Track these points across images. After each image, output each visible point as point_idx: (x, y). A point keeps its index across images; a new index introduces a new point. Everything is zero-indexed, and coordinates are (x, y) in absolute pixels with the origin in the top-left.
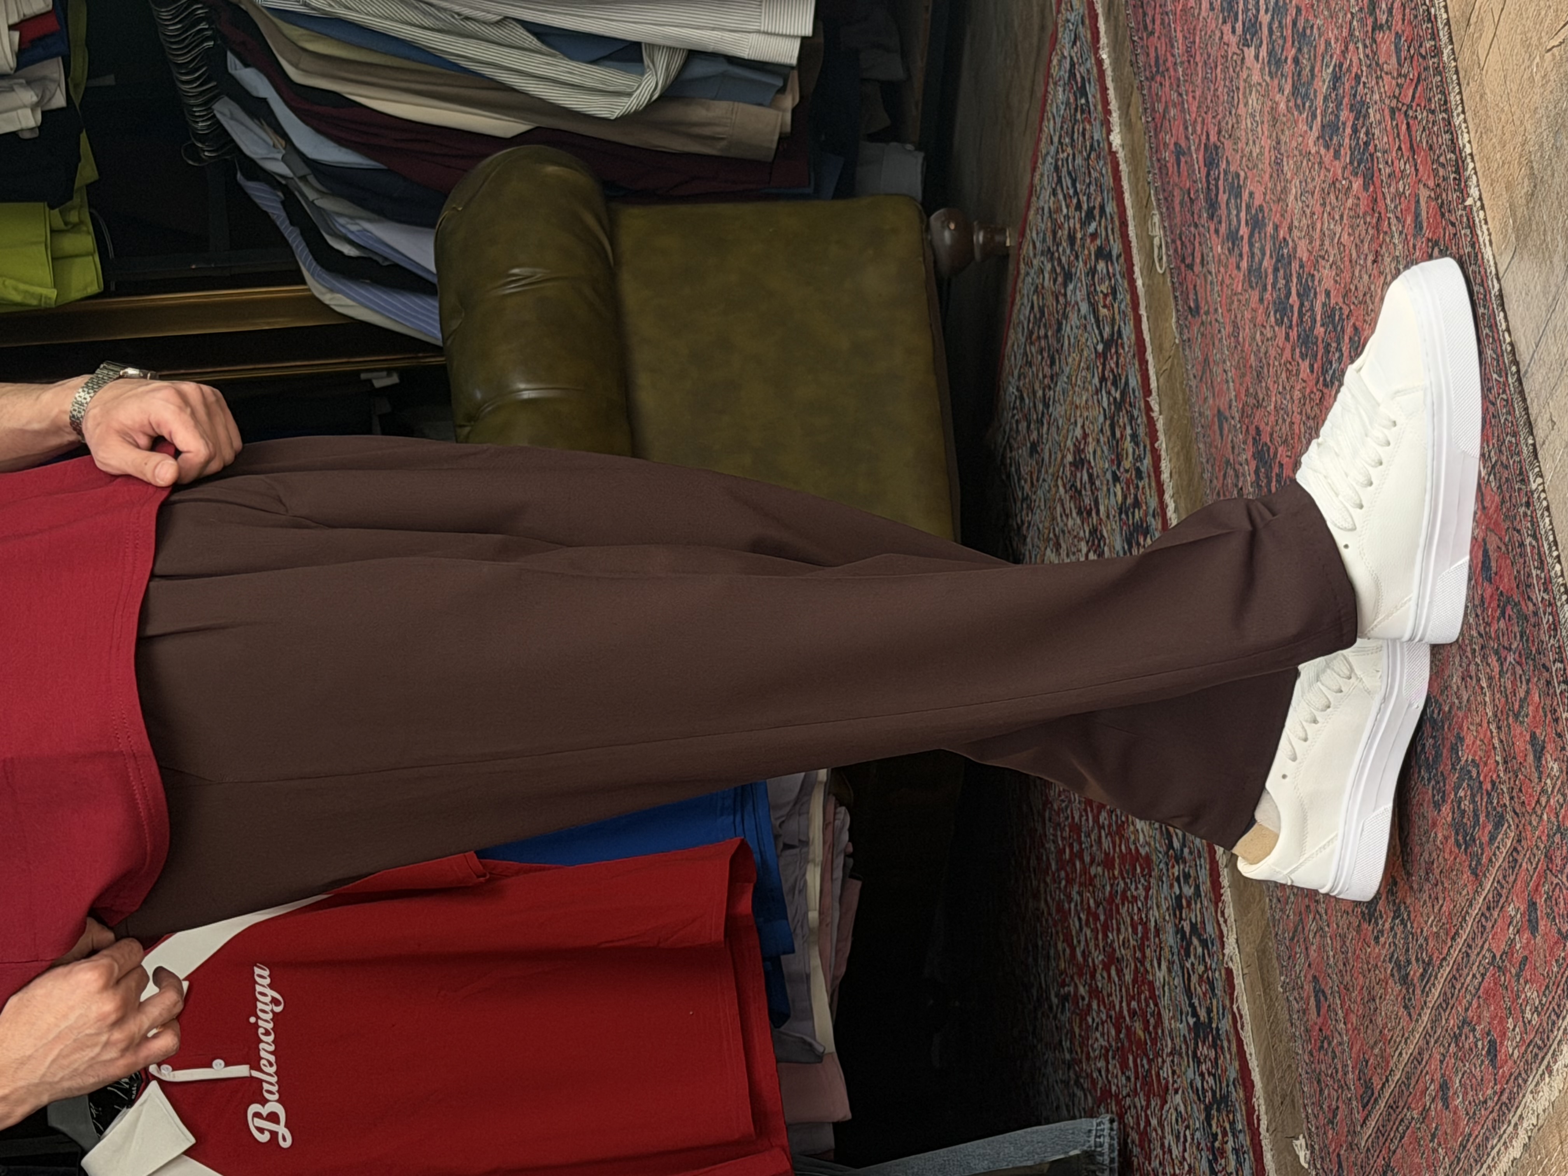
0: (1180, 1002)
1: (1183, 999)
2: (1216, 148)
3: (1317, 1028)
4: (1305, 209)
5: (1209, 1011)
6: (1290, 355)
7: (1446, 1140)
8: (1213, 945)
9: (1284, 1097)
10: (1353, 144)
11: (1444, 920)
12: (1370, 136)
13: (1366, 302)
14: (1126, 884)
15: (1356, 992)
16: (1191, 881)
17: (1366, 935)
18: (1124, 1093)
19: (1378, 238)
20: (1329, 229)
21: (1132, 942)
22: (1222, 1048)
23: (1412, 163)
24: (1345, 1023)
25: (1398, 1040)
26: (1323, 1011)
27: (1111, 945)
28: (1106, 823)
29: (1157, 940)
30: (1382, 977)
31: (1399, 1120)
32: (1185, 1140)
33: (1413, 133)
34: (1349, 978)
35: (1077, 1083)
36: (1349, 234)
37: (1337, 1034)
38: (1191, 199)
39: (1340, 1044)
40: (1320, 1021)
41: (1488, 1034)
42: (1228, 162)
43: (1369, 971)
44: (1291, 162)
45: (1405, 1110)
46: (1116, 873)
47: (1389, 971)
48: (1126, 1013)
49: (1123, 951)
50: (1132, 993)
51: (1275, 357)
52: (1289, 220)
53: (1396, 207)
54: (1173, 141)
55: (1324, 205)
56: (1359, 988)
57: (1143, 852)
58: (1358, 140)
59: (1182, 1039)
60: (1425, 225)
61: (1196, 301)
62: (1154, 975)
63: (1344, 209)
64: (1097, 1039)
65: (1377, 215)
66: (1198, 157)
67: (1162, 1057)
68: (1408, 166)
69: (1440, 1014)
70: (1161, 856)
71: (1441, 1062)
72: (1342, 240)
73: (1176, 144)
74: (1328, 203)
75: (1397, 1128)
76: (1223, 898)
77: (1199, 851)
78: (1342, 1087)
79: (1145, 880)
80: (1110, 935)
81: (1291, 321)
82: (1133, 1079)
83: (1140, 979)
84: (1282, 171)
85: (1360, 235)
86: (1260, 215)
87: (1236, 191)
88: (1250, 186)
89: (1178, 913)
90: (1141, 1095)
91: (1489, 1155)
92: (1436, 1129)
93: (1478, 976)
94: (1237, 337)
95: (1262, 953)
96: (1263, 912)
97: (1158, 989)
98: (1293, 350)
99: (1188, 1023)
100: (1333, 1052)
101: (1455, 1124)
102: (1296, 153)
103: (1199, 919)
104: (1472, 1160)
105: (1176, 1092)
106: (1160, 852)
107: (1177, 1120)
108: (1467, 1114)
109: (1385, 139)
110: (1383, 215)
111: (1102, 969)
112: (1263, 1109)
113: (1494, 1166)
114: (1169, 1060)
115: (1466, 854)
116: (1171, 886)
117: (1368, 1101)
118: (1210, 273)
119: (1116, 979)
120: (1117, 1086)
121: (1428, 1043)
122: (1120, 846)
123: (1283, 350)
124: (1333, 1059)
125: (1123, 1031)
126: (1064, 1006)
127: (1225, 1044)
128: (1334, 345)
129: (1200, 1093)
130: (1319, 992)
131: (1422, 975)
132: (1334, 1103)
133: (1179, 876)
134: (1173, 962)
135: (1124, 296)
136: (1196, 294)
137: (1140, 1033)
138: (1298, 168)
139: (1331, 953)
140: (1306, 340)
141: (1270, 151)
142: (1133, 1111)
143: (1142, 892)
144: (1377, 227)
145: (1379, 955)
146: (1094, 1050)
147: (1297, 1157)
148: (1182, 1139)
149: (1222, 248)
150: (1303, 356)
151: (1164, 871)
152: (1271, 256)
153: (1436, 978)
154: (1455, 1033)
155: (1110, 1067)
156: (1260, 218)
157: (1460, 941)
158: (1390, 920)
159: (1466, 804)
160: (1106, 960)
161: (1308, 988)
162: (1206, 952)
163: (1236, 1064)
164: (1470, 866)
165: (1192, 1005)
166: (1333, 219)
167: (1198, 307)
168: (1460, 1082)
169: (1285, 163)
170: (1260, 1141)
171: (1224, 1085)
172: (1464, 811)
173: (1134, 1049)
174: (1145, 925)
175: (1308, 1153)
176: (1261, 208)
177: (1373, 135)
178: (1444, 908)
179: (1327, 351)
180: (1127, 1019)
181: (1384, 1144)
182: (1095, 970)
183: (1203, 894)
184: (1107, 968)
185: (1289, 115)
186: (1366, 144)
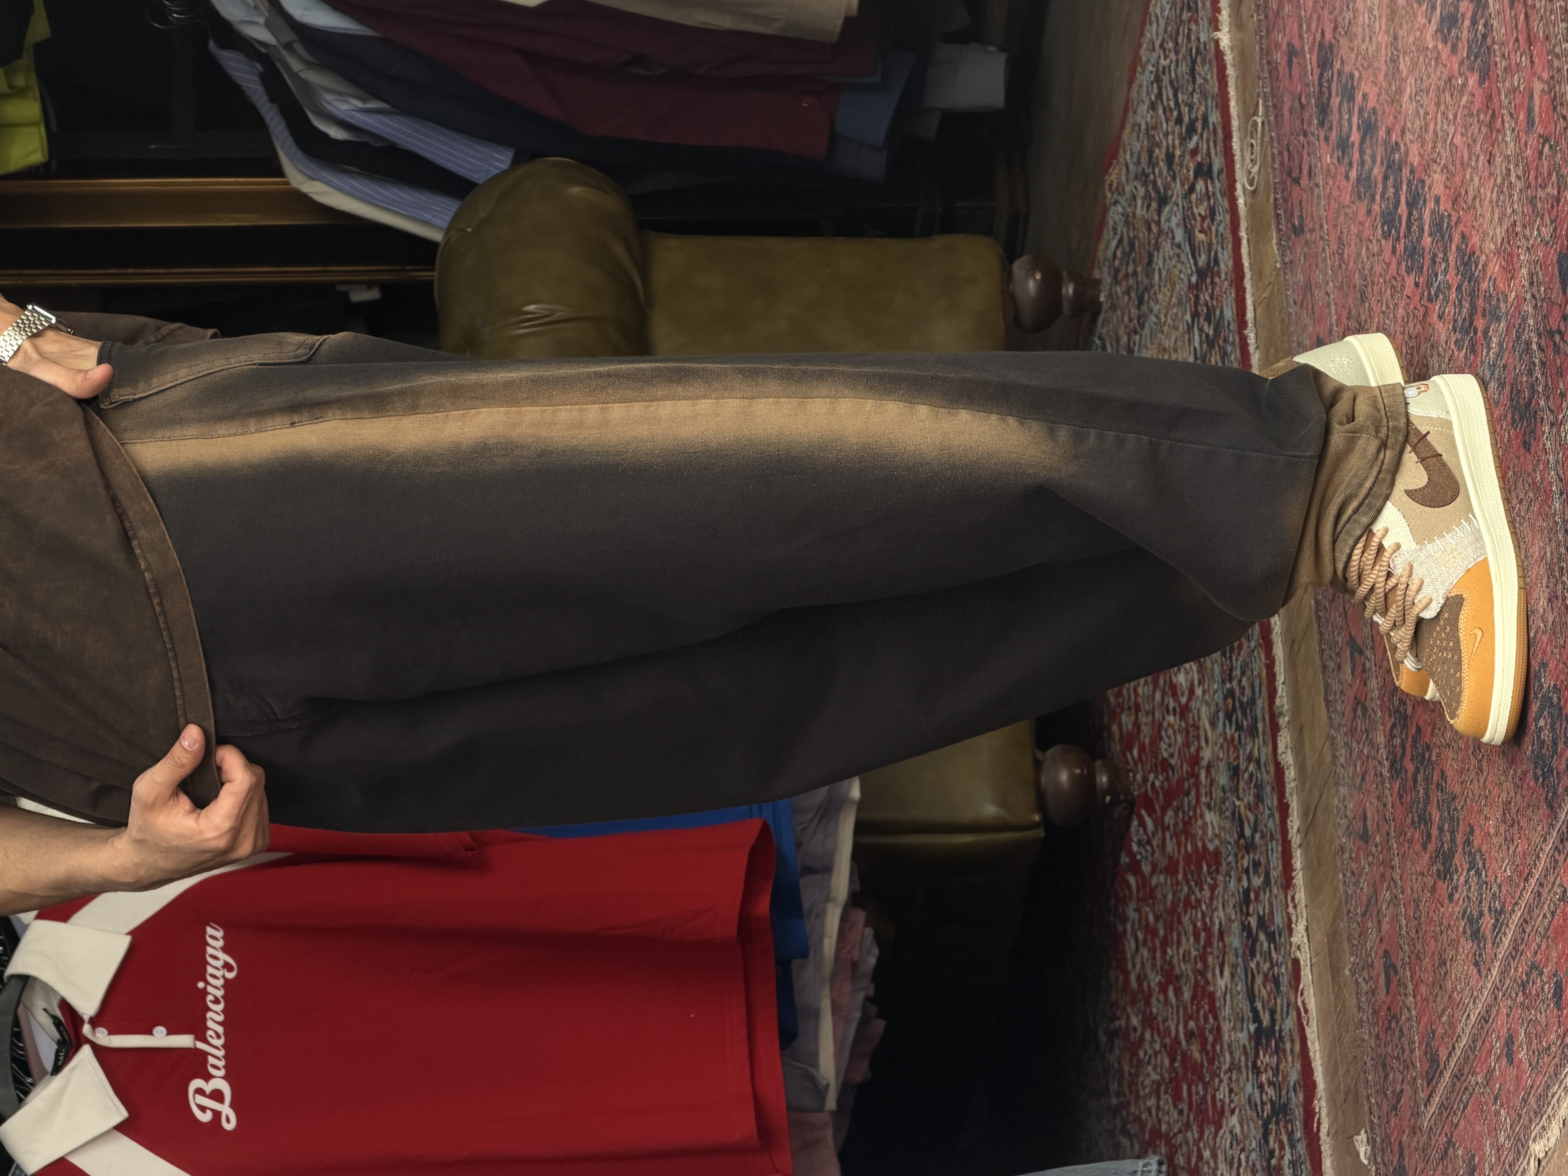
0: (1242, 1009)
1: (1245, 1006)
2: (1331, 46)
3: (1385, 1007)
4: (1420, 109)
5: (1273, 1013)
6: (1396, 271)
7: (1508, 1098)
8: (1280, 936)
9: (1347, 1094)
10: (1472, 36)
11: (1518, 861)
12: (1489, 28)
13: (1475, 207)
14: (1190, 887)
15: (1427, 959)
16: (1261, 870)
17: (1440, 894)
18: (1176, 1131)
19: (1491, 137)
20: (1443, 131)
21: (1194, 953)
22: (1284, 1051)
23: (1528, 57)
24: (1414, 997)
25: (1466, 1001)
26: (1393, 987)
27: (1170, 963)
28: (1172, 822)
29: (1221, 944)
30: (1453, 936)
31: (1463, 1089)
32: (1240, 1165)
33: (1531, 23)
34: (1421, 945)
35: (1124, 1131)
36: (1462, 135)
37: (1406, 1011)
38: (1301, 103)
39: (1409, 1019)
40: (1389, 999)
41: (1555, 975)
42: (1342, 62)
43: (1442, 933)
44: (1407, 58)
45: (1470, 1076)
46: (1180, 877)
47: (1461, 929)
48: (1182, 1036)
49: (1183, 966)
50: (1190, 1012)
51: (1380, 274)
52: (1402, 122)
53: (1510, 103)
54: (1285, 40)
55: (1438, 105)
56: (1430, 954)
57: (1211, 847)
58: (1476, 33)
59: (1241, 1050)
60: (1537, 120)
61: (1301, 217)
62: (1215, 985)
63: (1459, 107)
64: (1148, 1075)
65: (1490, 112)
66: (1311, 59)
67: (1219, 1076)
68: (1523, 58)
69: (1509, 964)
70: (1230, 847)
71: (1508, 1015)
72: (1455, 141)
73: (1289, 44)
74: (1442, 101)
75: (1461, 1099)
76: (1294, 881)
77: (1271, 833)
78: (1408, 1067)
79: (1212, 879)
80: (1169, 951)
81: (1399, 233)
82: (1186, 1112)
83: (1199, 994)
84: (1398, 68)
85: (1472, 134)
86: (1373, 119)
87: (1349, 94)
88: (1365, 87)
89: (1244, 908)
90: (1194, 1127)
91: (1549, 1103)
92: (1499, 1090)
93: (1548, 915)
94: (1341, 255)
95: (1333, 936)
96: (1336, 890)
97: (1219, 1000)
98: (1399, 264)
99: (1248, 1030)
100: (1401, 1030)
101: (1518, 1079)
102: (1413, 48)
103: (1267, 910)
104: (1532, 1113)
105: (1233, 1112)
106: (1230, 843)
107: (1231, 1143)
108: (1530, 1065)
109: (1503, 31)
110: (1496, 112)
111: (1159, 991)
112: (1324, 1112)
113: (1554, 1115)
114: (1225, 1078)
115: (1543, 787)
116: (1240, 880)
117: (1433, 1076)
118: (1317, 186)
119: (1173, 1000)
120: (1169, 1124)
121: (1496, 998)
122: (1185, 846)
123: (1388, 265)
124: (1400, 1038)
125: (1179, 1058)
126: (1113, 1042)
127: (1288, 1046)
128: (1441, 255)
129: (1259, 1108)
130: (1390, 968)
131: (1495, 926)
132: (1398, 1086)
133: (1248, 867)
134: (1237, 965)
135: (1223, 217)
136: (1301, 211)
137: (1197, 1055)
138: (1415, 64)
139: (1404, 922)
140: (1413, 252)
141: (1386, 48)
142: (1184, 1148)
143: (1207, 893)
144: (1490, 126)
145: (1453, 912)
146: (1144, 1087)
147: (1358, 1154)
148: (1236, 1165)
149: (1331, 157)
150: (1409, 271)
151: (1233, 864)
152: (1382, 163)
153: (1508, 926)
154: (1522, 981)
155: (1162, 1103)
156: (1373, 120)
157: (1533, 881)
158: (1465, 874)
159: (1546, 735)
160: (1163, 980)
161: (1379, 965)
162: (1272, 946)
163: (1298, 1066)
164: (1546, 799)
165: (1254, 1010)
166: (1447, 119)
167: (1302, 225)
168: (1525, 1033)
169: (1401, 60)
170: (1319, 1146)
171: (1284, 1093)
172: (1544, 741)
173: (1190, 1076)
174: (1208, 930)
175: (1369, 1148)
176: (1374, 110)
177: (1492, 26)
178: (1519, 849)
179: (1434, 262)
180: (1184, 1042)
181: (1447, 1118)
182: (1150, 995)
183: (1273, 881)
184: (1163, 989)
185: (1408, 8)
186: (1484, 36)
